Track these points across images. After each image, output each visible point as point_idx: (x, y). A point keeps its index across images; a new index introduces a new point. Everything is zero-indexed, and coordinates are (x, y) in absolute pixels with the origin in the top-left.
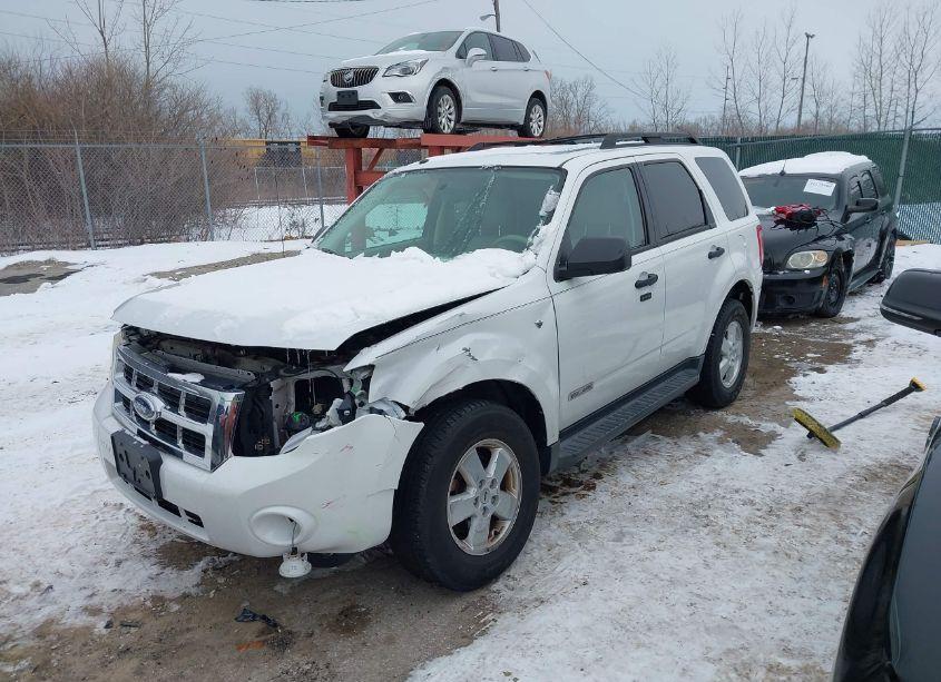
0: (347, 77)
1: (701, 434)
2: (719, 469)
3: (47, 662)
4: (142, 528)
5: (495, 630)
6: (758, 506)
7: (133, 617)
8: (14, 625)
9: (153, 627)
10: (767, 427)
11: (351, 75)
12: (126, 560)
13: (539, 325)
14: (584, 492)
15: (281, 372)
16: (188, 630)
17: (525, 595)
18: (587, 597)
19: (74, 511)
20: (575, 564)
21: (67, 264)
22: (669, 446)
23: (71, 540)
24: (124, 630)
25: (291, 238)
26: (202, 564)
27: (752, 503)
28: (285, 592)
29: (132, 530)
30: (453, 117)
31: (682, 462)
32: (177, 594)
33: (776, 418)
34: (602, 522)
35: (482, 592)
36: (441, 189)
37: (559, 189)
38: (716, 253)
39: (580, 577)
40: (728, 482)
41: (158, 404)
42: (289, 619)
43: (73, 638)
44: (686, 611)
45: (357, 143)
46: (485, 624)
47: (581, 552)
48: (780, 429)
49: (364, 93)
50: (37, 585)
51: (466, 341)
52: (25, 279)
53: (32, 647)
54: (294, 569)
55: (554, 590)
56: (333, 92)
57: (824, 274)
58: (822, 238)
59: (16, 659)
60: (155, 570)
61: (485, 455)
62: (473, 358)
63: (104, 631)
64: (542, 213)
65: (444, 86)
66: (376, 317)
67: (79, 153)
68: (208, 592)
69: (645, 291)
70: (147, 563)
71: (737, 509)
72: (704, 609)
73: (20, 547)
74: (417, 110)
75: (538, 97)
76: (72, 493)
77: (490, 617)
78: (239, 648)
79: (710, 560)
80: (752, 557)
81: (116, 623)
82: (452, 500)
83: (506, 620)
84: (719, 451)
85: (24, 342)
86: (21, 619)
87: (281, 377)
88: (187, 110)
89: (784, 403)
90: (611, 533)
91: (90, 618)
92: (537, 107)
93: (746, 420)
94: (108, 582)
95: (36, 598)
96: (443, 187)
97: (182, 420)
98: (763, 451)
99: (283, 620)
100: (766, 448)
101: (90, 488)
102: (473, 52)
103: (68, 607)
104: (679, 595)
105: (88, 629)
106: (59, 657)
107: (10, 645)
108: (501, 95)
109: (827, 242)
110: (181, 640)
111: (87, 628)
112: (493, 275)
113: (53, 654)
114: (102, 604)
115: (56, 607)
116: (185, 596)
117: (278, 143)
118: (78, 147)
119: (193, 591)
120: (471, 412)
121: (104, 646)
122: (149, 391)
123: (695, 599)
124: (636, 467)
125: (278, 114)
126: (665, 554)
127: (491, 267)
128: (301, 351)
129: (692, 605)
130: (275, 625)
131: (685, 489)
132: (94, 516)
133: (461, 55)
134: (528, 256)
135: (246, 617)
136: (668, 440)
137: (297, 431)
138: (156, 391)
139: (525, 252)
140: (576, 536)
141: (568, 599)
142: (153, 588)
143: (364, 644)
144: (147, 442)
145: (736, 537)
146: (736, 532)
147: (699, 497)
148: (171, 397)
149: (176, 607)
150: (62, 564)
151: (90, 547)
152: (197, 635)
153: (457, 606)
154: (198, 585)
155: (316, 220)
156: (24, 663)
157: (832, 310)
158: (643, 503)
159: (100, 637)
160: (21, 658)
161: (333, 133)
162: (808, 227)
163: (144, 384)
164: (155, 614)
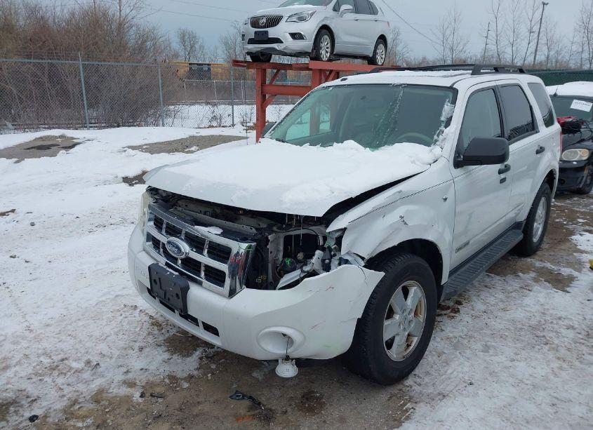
0: (261, 21)
1: (520, 274)
2: (542, 300)
3: (105, 422)
4: (153, 324)
5: (416, 416)
6: (577, 331)
7: (158, 390)
8: (78, 391)
9: (174, 399)
10: (566, 271)
11: (264, 20)
12: (146, 347)
13: (445, 199)
14: (453, 314)
15: (275, 228)
16: (199, 403)
17: (430, 390)
18: (476, 395)
19: (105, 309)
20: (460, 368)
21: (73, 138)
22: (500, 282)
23: (107, 330)
24: (154, 400)
25: (213, 127)
26: (198, 353)
27: (573, 328)
28: (260, 378)
29: (146, 325)
30: (329, 50)
31: (514, 294)
32: (185, 375)
33: (569, 264)
34: (471, 337)
35: (400, 387)
36: (362, 99)
37: (454, 102)
38: (540, 150)
39: (467, 378)
40: (551, 312)
41: (185, 247)
42: (268, 399)
43: (120, 404)
44: (550, 410)
45: (264, 66)
46: (407, 411)
47: (462, 360)
48: (575, 274)
49: (273, 32)
50: (88, 362)
51: (401, 210)
52: (48, 147)
53: (93, 410)
54: (287, 371)
55: (449, 388)
56: (252, 32)
57: (585, 165)
58: (583, 140)
59: (83, 418)
60: (166, 356)
61: (406, 292)
62: (405, 224)
63: (140, 400)
64: (443, 118)
65: (325, 30)
66: (346, 193)
67: (81, 67)
68: (206, 374)
69: (502, 176)
70: (160, 350)
71: (564, 331)
72: (563, 409)
73: (73, 334)
74: (307, 45)
75: (382, 39)
76: (102, 296)
77: (409, 405)
78: (238, 420)
79: (556, 370)
80: (585, 369)
81: (148, 395)
82: (386, 323)
83: (422, 409)
84: (536, 287)
85: (53, 189)
86: (81, 387)
87: (275, 232)
88: (145, 41)
89: (572, 255)
90: (479, 346)
91: (129, 389)
92: (381, 45)
93: (549, 265)
94: (137, 363)
95: (89, 371)
96: (363, 98)
97: (205, 259)
98: (568, 289)
99: (263, 400)
100: (569, 286)
101: (113, 293)
102: (344, 7)
103: (111, 379)
104: (541, 396)
105: (128, 398)
106: (112, 418)
107: (77, 407)
108: (360, 37)
109: (586, 143)
110: (196, 410)
111: (128, 396)
112: (413, 162)
113: (108, 416)
114: (135, 379)
115: (104, 380)
116: (191, 377)
117: (197, 64)
118: (80, 63)
119: (196, 373)
120: (402, 261)
121: (142, 411)
122: (178, 237)
123: (556, 401)
124: (483, 297)
125: (197, 46)
126: (522, 364)
127: (411, 157)
128: (297, 216)
129: (553, 405)
130: (259, 404)
131: (522, 315)
132: (119, 313)
133: (336, 9)
134: (436, 150)
135: (238, 396)
136: (498, 278)
137: (288, 272)
138: (183, 238)
139: (432, 146)
140: (456, 347)
141: (462, 394)
142: (167, 369)
143: (325, 422)
144: (177, 273)
145: (569, 353)
146: (569, 350)
147: (533, 322)
148: (197, 243)
149: (186, 385)
150: (103, 347)
151: (121, 336)
152: (206, 407)
153: (383, 396)
154: (198, 369)
155: (229, 115)
156: (89, 421)
157: (587, 189)
158: (497, 324)
159: (139, 404)
160: (86, 417)
161: (249, 59)
162: (574, 132)
163: (172, 231)
164: (174, 390)
